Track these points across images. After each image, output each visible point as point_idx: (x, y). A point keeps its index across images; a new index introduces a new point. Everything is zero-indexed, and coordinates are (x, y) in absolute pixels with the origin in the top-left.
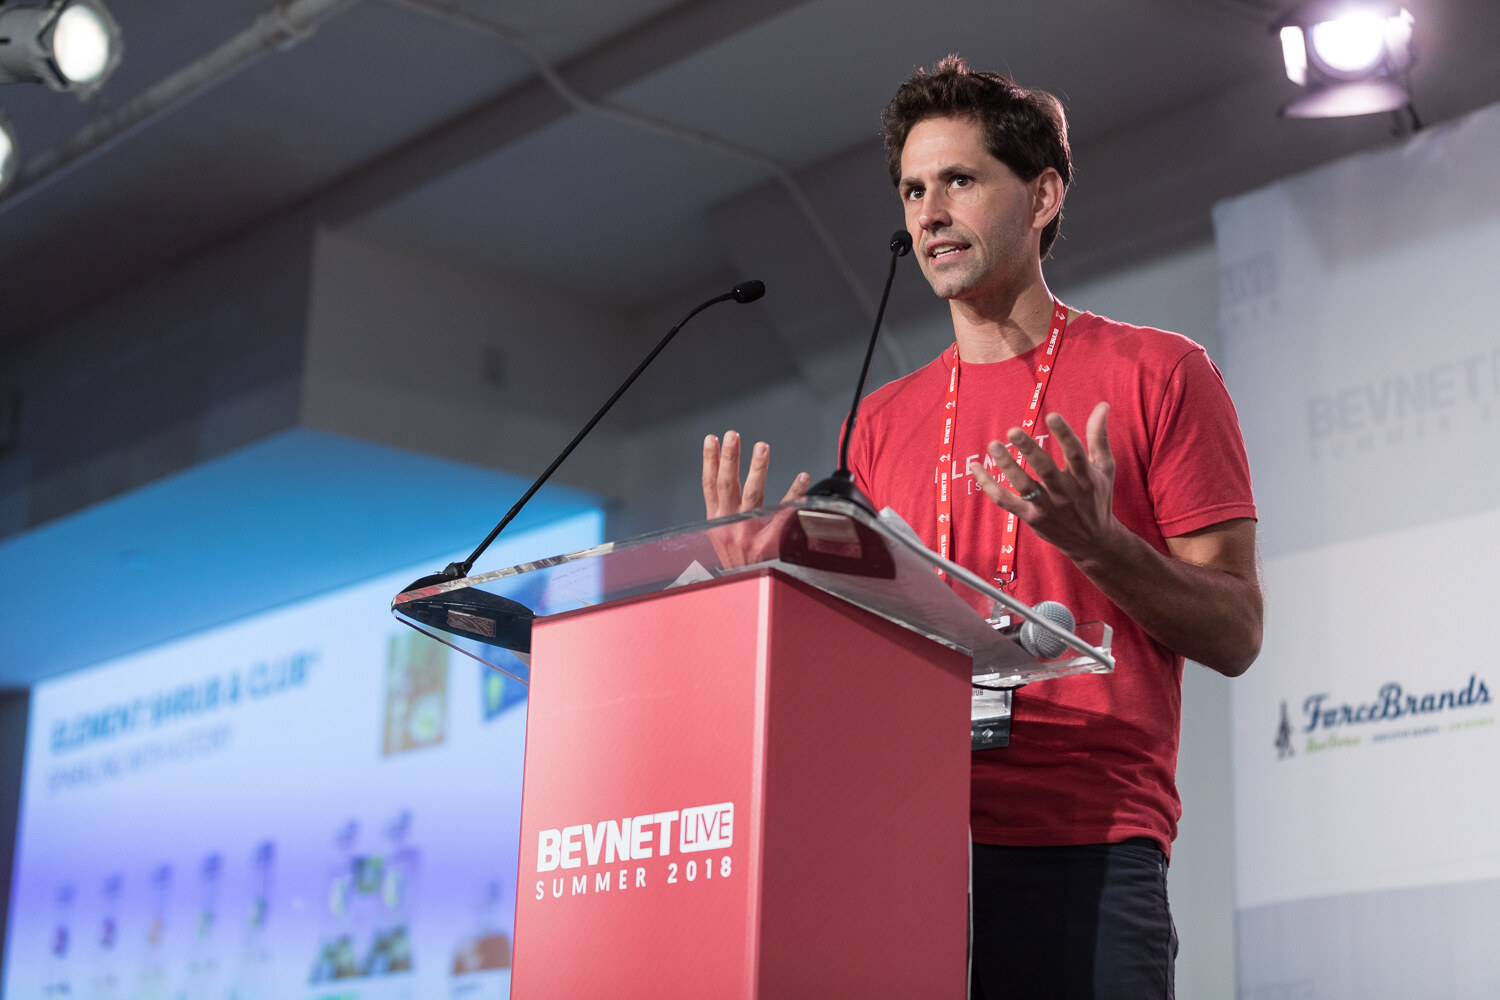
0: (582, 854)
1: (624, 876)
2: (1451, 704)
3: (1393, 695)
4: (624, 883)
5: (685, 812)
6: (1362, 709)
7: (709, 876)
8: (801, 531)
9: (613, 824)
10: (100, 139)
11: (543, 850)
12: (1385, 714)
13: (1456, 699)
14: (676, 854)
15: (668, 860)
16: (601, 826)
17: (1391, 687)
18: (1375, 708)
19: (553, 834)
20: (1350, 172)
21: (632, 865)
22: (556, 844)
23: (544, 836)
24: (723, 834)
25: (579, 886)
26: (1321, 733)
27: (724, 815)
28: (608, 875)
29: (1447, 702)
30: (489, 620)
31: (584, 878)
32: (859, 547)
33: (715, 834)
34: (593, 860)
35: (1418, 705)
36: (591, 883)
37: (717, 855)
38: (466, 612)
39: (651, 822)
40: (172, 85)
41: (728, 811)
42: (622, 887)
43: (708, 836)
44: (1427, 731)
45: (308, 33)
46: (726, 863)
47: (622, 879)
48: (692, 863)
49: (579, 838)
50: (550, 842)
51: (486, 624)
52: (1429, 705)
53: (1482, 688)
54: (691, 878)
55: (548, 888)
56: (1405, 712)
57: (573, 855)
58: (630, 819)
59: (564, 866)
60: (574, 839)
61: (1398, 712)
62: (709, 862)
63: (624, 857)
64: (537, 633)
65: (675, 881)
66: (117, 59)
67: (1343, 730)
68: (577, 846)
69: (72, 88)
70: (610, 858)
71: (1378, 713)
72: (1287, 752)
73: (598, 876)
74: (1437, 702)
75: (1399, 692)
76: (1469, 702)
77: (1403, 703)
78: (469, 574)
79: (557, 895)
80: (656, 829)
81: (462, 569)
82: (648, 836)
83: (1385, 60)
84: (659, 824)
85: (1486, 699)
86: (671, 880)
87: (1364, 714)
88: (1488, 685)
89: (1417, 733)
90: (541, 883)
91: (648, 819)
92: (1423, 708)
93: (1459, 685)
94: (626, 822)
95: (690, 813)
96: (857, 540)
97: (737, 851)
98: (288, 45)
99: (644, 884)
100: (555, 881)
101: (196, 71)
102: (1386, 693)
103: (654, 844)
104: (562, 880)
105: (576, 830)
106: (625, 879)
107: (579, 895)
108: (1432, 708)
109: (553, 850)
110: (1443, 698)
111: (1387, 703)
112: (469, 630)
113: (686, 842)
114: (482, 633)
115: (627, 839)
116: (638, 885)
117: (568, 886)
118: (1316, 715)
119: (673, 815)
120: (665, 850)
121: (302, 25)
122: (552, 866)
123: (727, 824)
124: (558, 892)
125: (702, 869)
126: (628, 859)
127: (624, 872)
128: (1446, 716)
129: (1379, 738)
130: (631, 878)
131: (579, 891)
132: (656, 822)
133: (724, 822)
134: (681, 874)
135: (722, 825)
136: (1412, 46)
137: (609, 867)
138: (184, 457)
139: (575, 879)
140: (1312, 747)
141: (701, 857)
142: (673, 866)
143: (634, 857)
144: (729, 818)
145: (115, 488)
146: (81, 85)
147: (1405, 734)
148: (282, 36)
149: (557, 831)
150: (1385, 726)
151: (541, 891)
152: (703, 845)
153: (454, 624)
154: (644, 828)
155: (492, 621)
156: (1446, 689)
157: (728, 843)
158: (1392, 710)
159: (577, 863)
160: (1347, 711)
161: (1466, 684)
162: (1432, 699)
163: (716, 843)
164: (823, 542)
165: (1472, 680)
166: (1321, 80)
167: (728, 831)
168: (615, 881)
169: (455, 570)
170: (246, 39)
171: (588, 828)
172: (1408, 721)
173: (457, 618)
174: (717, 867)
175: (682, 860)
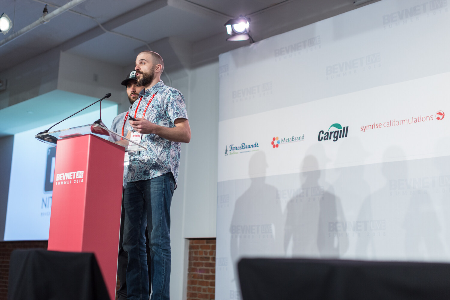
0: (62, 178)
2: (253, 147)
6: (239, 147)
7: (80, 182)
8: (94, 129)
9: (67, 173)
10: (13, 38)
11: (57, 177)
12: (242, 148)
13: (253, 146)
15: (74, 179)
16: (65, 174)
17: (243, 143)
19: (59, 175)
20: (241, 50)
21: (70, 180)
22: (59, 176)
23: (57, 175)
25: (62, 183)
26: (232, 151)
28: (66, 181)
29: (252, 146)
33: (81, 176)
34: (64, 179)
35: (247, 147)
36: (64, 183)
37: (81, 179)
40: (25, 29)
42: (68, 183)
44: (249, 151)
45: (49, 21)
46: (82, 180)
47: (68, 182)
50: (58, 176)
51: (50, 140)
52: (249, 147)
53: (257, 144)
54: (77, 182)
57: (61, 178)
59: (60, 180)
61: (244, 148)
62: (80, 180)
63: (68, 179)
64: (58, 142)
66: (11, 27)
67: (236, 151)
68: (62, 177)
69: (2, 32)
70: (66, 179)
71: (241, 148)
72: (227, 154)
74: (250, 147)
76: (255, 147)
77: (245, 146)
78: (48, 132)
80: (73, 174)
81: (47, 131)
82: (72, 176)
83: (246, 30)
85: (258, 146)
86: (75, 183)
87: (239, 148)
88: (258, 144)
89: (247, 152)
90: (57, 182)
91: (72, 173)
93: (254, 144)
94: (69, 173)
95: (78, 172)
97: (84, 178)
98: (45, 23)
99: (71, 183)
101: (29, 27)
103: (72, 177)
104: (60, 182)
105: (62, 174)
107: (62, 184)
108: (249, 148)
109: (59, 177)
110: (251, 145)
111: (243, 146)
112: (48, 141)
113: (77, 177)
115: (68, 176)
118: (231, 148)
119: (75, 172)
120: (74, 178)
121: (47, 20)
122: (58, 180)
124: (59, 184)
128: (252, 149)
129: (241, 152)
130: (69, 182)
136: (249, 29)
140: (231, 154)
141: (79, 179)
142: (75, 180)
144: (83, 173)
146: (4, 32)
147: (245, 152)
148: (44, 22)
149: (59, 174)
150: (242, 150)
151: (57, 184)
152: (79, 177)
153: (46, 140)
154: (71, 174)
156: (252, 144)
157: (82, 177)
158: (243, 148)
159: (62, 179)
160: (236, 147)
161: (255, 144)
162: (250, 146)
165: (256, 142)
166: (235, 34)
167: (83, 175)
170: (37, 22)
171: (64, 174)
172: (246, 150)
175: (76, 179)
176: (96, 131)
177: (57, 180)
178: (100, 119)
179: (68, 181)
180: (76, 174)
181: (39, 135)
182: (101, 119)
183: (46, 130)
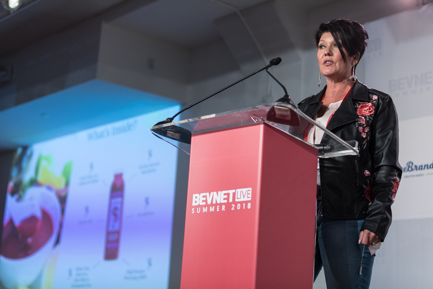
0: (206, 201)
1: (219, 207)
2: (427, 168)
3: (411, 165)
4: (218, 209)
5: (237, 190)
7: (244, 208)
8: (275, 112)
9: (215, 193)
11: (194, 200)
12: (408, 170)
13: (429, 167)
14: (234, 202)
15: (232, 203)
16: (212, 193)
17: (410, 162)
18: (405, 168)
19: (197, 195)
21: (221, 204)
22: (198, 198)
23: (194, 196)
24: (248, 197)
25: (205, 210)
27: (249, 191)
28: (214, 207)
29: (426, 167)
30: (179, 134)
31: (207, 208)
32: (290, 117)
33: (246, 197)
34: (209, 202)
35: (418, 168)
36: (209, 209)
37: (246, 202)
38: (172, 132)
39: (227, 193)
41: (250, 190)
42: (218, 210)
43: (244, 197)
44: (420, 175)
46: (249, 205)
47: (218, 208)
48: (239, 205)
49: (205, 196)
50: (196, 197)
51: (177, 135)
52: (421, 168)
54: (238, 209)
55: (195, 210)
56: (414, 170)
57: (203, 201)
58: (220, 192)
59: (200, 204)
60: (203, 197)
61: (412, 170)
62: (244, 204)
63: (219, 202)
64: (193, 139)
65: (234, 209)
68: (204, 199)
70: (214, 202)
71: (406, 170)
73: (211, 207)
74: (423, 167)
75: (412, 164)
76: (432, 167)
77: (413, 167)
78: (173, 121)
79: (198, 212)
80: (228, 194)
81: (171, 120)
82: (226, 197)
84: (229, 193)
86: (233, 209)
89: (417, 176)
90: (193, 209)
91: (226, 192)
92: (419, 169)
94: (219, 192)
95: (239, 190)
96: (290, 115)
97: (253, 201)
99: (224, 210)
100: (198, 208)
102: (408, 164)
103: (228, 199)
104: (200, 208)
105: (204, 194)
106: (219, 208)
107: (205, 213)
109: (197, 200)
110: (425, 166)
111: (409, 167)
112: (173, 137)
113: (237, 199)
114: (176, 138)
115: (219, 197)
116: (223, 210)
117: (202, 210)
119: (234, 191)
120: (231, 201)
122: (197, 204)
123: (250, 194)
124: (198, 211)
125: (242, 206)
126: (220, 203)
127: (219, 206)
128: (426, 171)
129: (406, 177)
130: (220, 208)
131: (205, 211)
132: (228, 192)
133: (249, 193)
134: (236, 208)
135: (248, 194)
137: (214, 205)
138: (62, 86)
139: (204, 208)
141: (241, 203)
142: (233, 205)
143: (221, 202)
144: (250, 192)
145: (41, 95)
147: (414, 176)
150: (408, 173)
151: (193, 211)
152: (242, 199)
153: (168, 135)
154: (225, 194)
155: (180, 135)
156: (426, 163)
157: (250, 199)
158: (410, 169)
159: (204, 203)
161: (432, 162)
162: (422, 166)
163: (246, 199)
164: (280, 115)
167: (250, 196)
168: (216, 209)
169: (169, 120)
171: (208, 194)
172: (415, 172)
173: (169, 133)
174: (246, 206)
175: (236, 203)
176: (277, 116)
177: (194, 204)
178: (287, 96)
179: (218, 206)
180: (234, 194)
181: (157, 127)
182: (288, 94)
183: (168, 118)
